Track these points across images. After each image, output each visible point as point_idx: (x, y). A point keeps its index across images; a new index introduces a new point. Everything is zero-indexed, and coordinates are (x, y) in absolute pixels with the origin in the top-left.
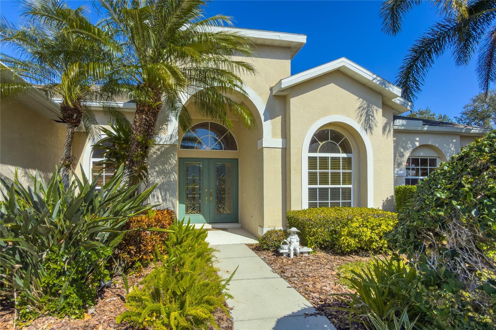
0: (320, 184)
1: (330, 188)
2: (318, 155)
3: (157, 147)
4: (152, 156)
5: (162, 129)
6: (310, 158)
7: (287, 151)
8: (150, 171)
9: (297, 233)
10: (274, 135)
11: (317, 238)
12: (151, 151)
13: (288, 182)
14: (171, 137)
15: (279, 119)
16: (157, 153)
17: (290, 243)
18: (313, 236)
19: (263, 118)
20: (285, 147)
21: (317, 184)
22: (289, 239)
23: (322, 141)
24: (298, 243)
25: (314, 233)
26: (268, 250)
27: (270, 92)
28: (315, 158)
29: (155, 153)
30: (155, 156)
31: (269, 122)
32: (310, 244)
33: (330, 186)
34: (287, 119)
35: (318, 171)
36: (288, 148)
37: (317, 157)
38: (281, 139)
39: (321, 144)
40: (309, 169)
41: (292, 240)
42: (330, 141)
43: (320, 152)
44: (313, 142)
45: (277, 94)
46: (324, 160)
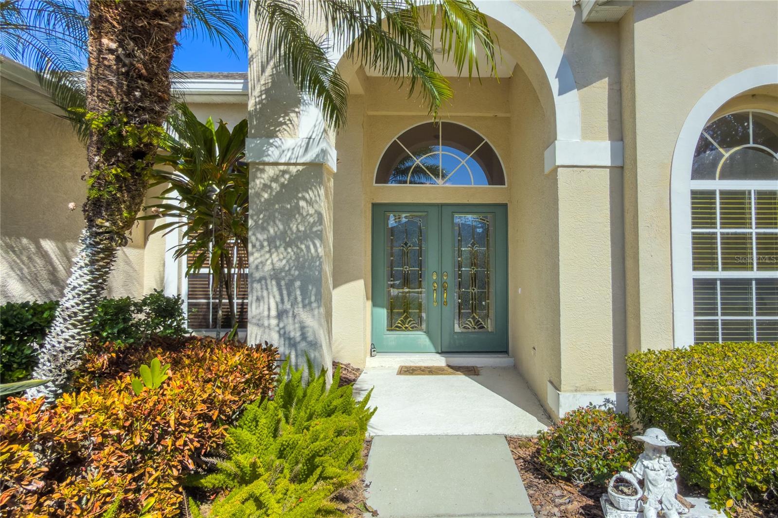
0: (724, 269)
1: (756, 280)
2: (717, 185)
3: (271, 171)
4: (258, 195)
5: (285, 123)
6: (695, 194)
7: (627, 174)
8: (254, 234)
9: (669, 451)
10: (588, 133)
11: (746, 473)
12: (258, 182)
13: (629, 263)
14: (308, 144)
15: (601, 89)
16: (270, 187)
17: (641, 483)
18: (730, 463)
19: (554, 84)
20: (619, 164)
21: (716, 269)
22: (638, 468)
23: (728, 145)
24: (674, 487)
25: (733, 453)
26: (568, 480)
27: (574, 13)
28: (710, 195)
29: (266, 187)
30: (266, 196)
31: (574, 94)
32: (718, 489)
33: (755, 274)
34: (624, 85)
35: (719, 230)
36: (628, 166)
37: (713, 193)
38: (608, 144)
39: (727, 155)
40: (695, 225)
41: (651, 474)
42: (751, 145)
43: (723, 176)
44: (703, 147)
45: (595, 17)
46: (736, 200)
